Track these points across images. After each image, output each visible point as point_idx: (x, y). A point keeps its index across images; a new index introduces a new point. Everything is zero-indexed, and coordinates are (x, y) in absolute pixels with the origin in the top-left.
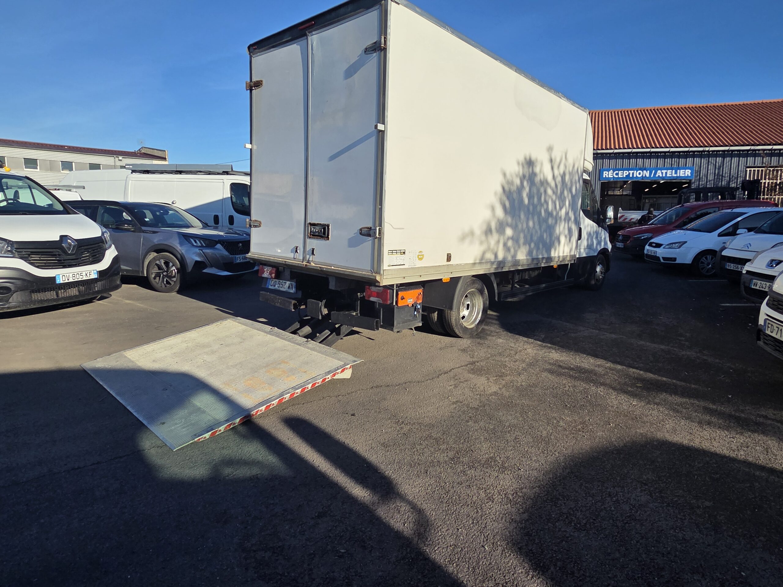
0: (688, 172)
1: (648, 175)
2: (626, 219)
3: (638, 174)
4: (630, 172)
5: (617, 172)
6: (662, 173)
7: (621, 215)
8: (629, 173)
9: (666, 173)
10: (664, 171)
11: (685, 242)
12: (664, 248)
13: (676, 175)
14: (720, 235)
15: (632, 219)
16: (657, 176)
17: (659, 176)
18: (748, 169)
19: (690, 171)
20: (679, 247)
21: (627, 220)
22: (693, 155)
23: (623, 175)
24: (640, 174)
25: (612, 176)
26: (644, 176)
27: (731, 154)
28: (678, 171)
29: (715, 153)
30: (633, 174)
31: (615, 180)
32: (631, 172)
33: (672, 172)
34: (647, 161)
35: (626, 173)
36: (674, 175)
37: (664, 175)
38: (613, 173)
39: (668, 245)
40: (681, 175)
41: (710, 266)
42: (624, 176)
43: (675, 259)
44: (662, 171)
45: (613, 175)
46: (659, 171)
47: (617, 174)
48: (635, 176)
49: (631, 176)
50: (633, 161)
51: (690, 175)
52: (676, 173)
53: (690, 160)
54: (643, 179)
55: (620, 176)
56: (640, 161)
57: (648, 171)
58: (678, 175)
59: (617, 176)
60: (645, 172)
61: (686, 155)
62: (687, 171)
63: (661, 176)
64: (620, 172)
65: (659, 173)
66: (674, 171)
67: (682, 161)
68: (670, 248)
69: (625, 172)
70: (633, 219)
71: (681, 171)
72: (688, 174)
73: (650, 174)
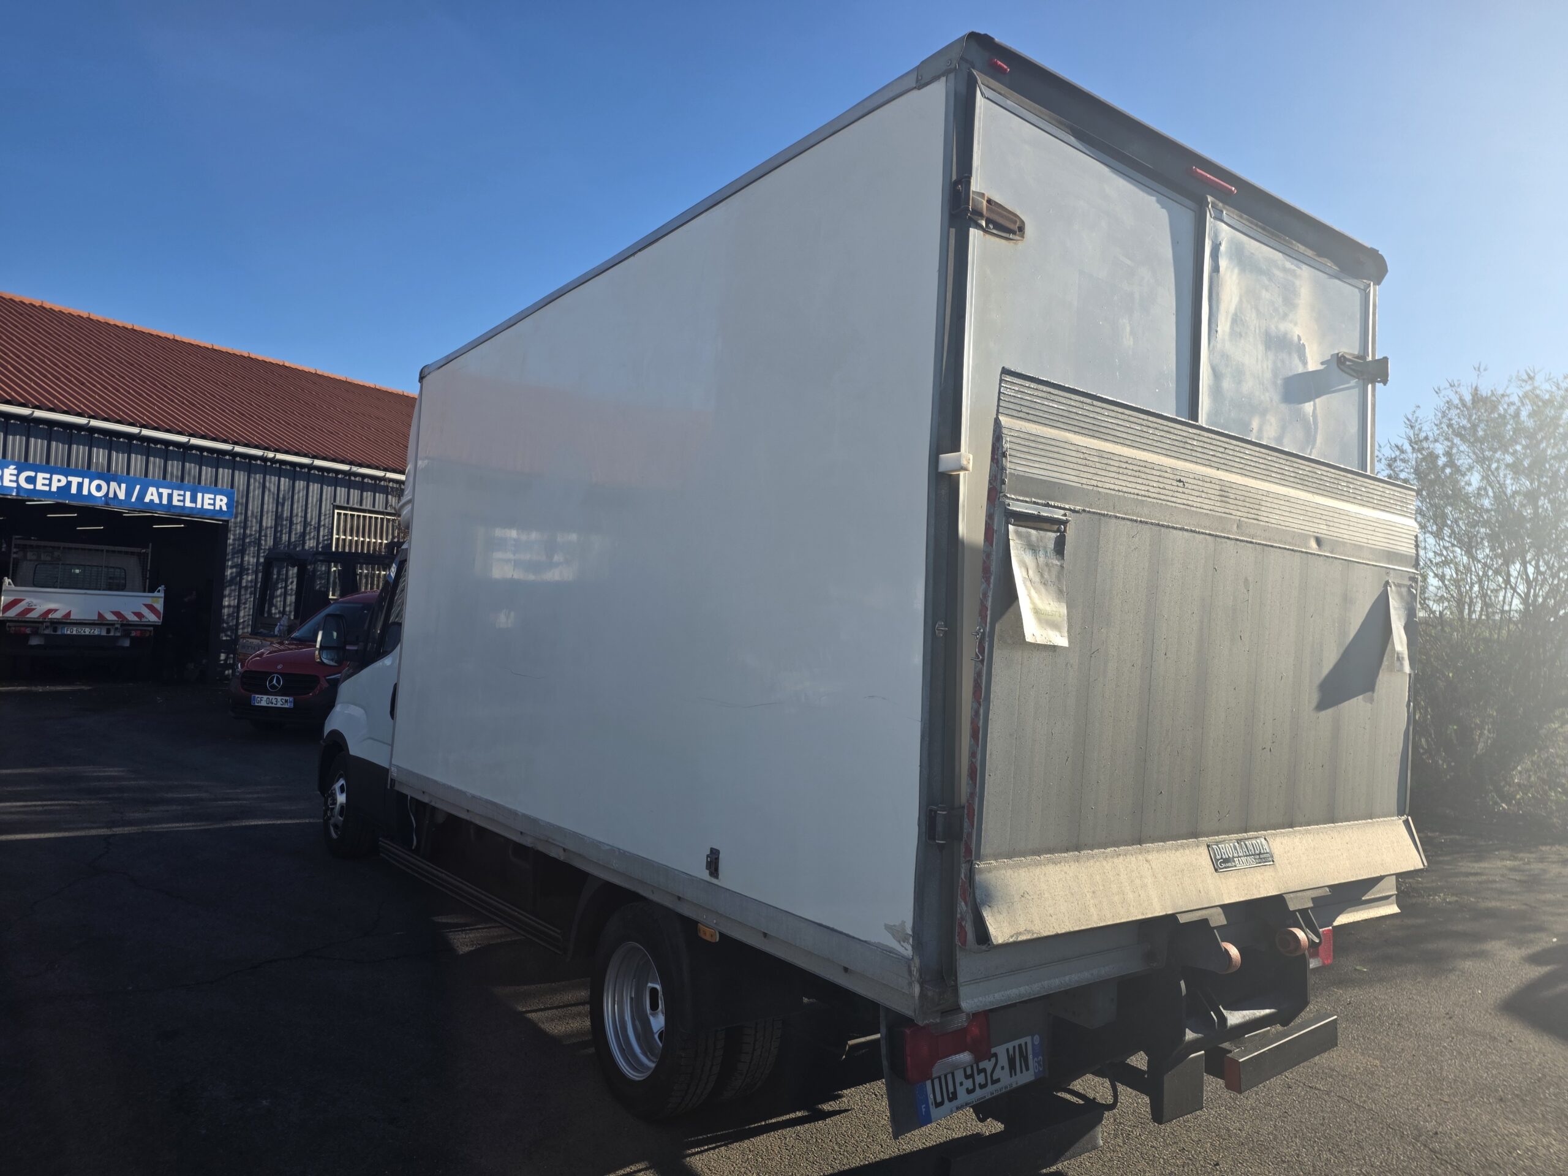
0: (222, 502)
1: (122, 495)
2: (29, 610)
3: (93, 489)
4: (70, 478)
5: (32, 474)
6: (160, 495)
7: (11, 598)
8: (69, 483)
9: (170, 496)
10: (165, 492)
13: (193, 505)
15: (49, 611)
16: (147, 500)
17: (152, 501)
18: (336, 511)
19: (225, 500)
21: (33, 615)
22: (233, 461)
23: (50, 485)
24: (99, 488)
25: (14, 485)
26: (111, 495)
27: (308, 474)
28: (200, 495)
29: (278, 465)
30: (80, 486)
31: (24, 496)
32: (75, 480)
33: (184, 496)
34: (119, 459)
35: (58, 481)
36: (188, 504)
37: (165, 501)
38: (17, 476)
40: (206, 506)
42: (54, 489)
44: (161, 490)
45: (17, 481)
46: (152, 490)
47: (31, 480)
48: (85, 492)
49: (74, 490)
50: (79, 451)
51: (224, 508)
52: (194, 500)
53: (224, 473)
54: (107, 504)
55: (39, 487)
56: (100, 455)
57: (123, 486)
58: (199, 506)
59: (31, 487)
60: (113, 485)
61: (217, 459)
62: (218, 497)
63: (157, 501)
64: (40, 476)
65: (152, 495)
66: (188, 494)
67: (207, 472)
69: (55, 477)
70: (56, 610)
71: (207, 496)
72: (221, 506)
73: (129, 493)
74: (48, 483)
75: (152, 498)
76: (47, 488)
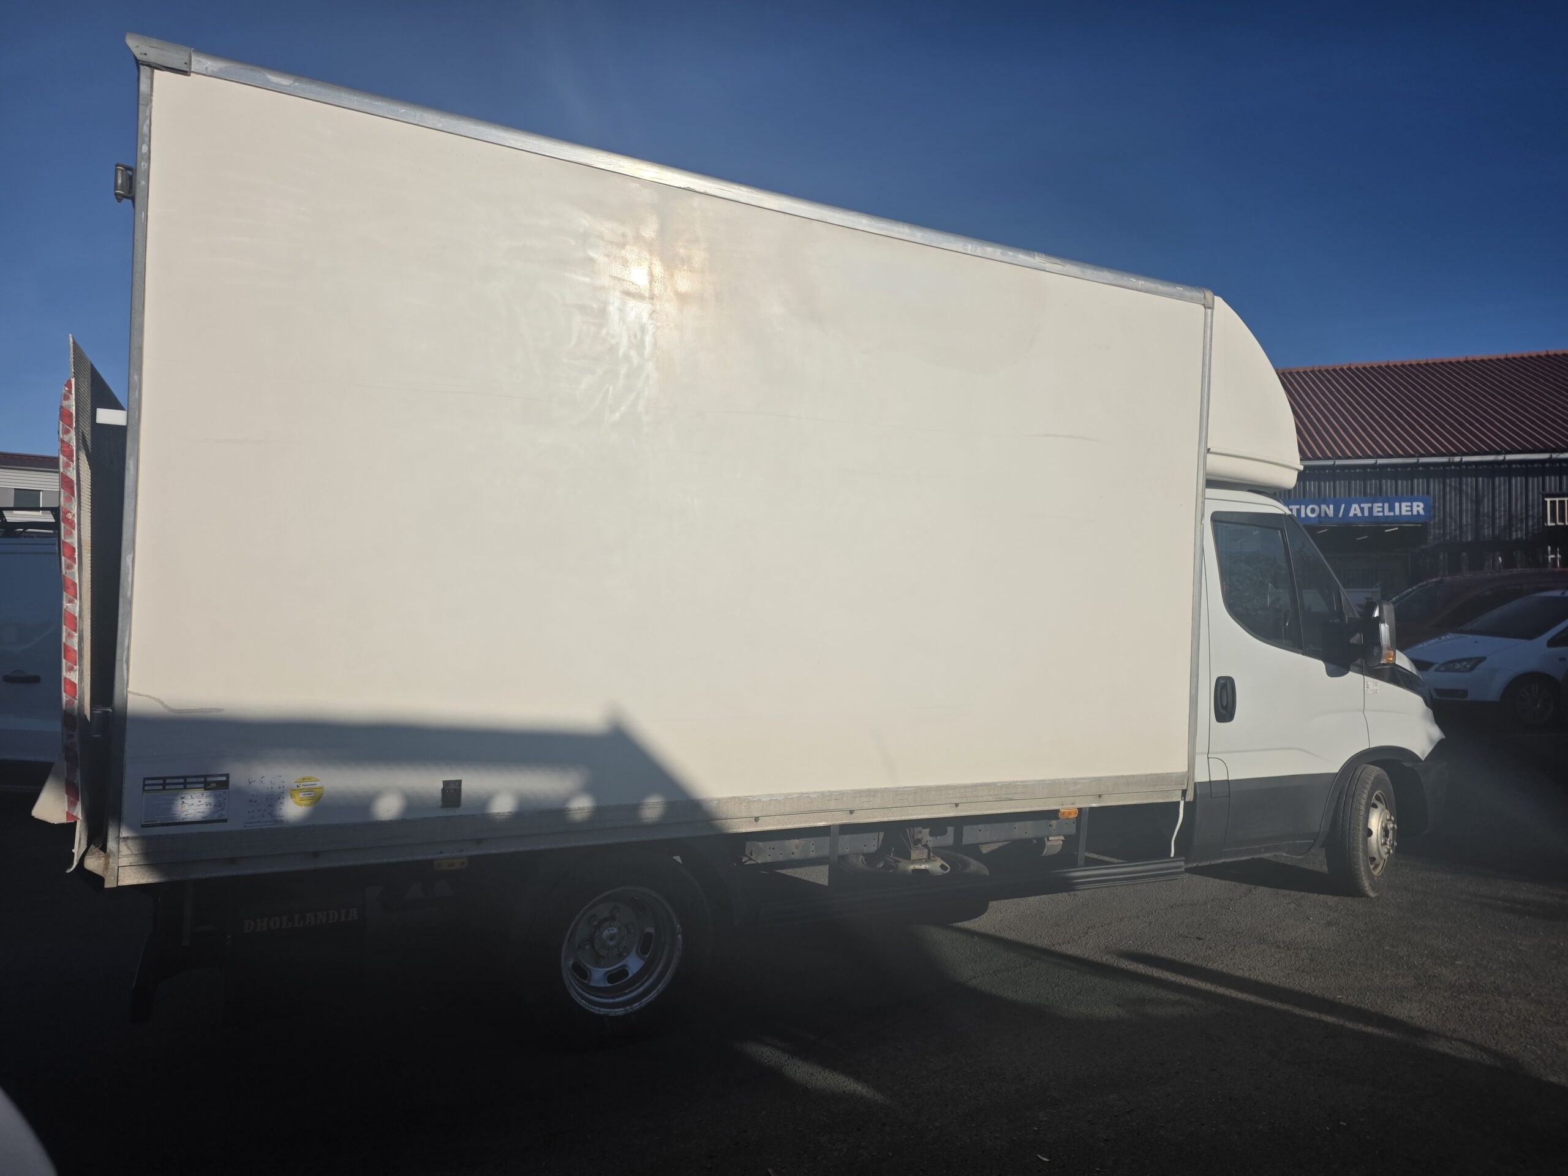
0: (1419, 508)
1: (1331, 512)
3: (1309, 512)
6: (1362, 510)
9: (1371, 509)
10: (1366, 506)
11: (1482, 659)
12: (1436, 670)
13: (1392, 514)
14: (1552, 643)
16: (1351, 515)
17: (1355, 515)
18: (1548, 500)
19: (1422, 505)
20: (1472, 669)
22: (1427, 471)
24: (1313, 511)
26: (1323, 515)
27: (1508, 469)
28: (1397, 505)
29: (1474, 467)
30: (1299, 511)
33: (1383, 507)
34: (1327, 486)
36: (1387, 513)
37: (1366, 514)
39: (1444, 664)
40: (1404, 513)
41: (1538, 706)
43: (1464, 693)
44: (1362, 505)
46: (1355, 506)
48: (1303, 515)
51: (1422, 512)
52: (1392, 509)
53: (1419, 483)
54: (1320, 521)
56: (1312, 486)
57: (1331, 507)
58: (1397, 513)
60: (1324, 507)
61: (1410, 472)
62: (1415, 504)
63: (1360, 514)
65: (1355, 510)
66: (1386, 505)
67: (1402, 484)
68: (1447, 670)
71: (1404, 504)
72: (1418, 511)
73: (1337, 511)
75: (1355, 512)
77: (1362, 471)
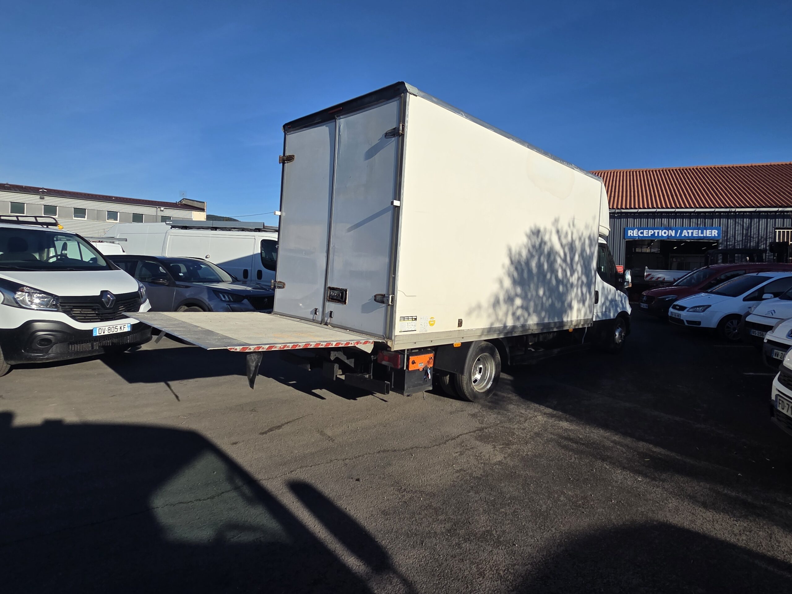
0: (715, 233)
1: (673, 235)
2: (652, 278)
3: (663, 233)
5: (642, 231)
6: (688, 233)
7: (648, 273)
8: (655, 232)
9: (692, 233)
10: (690, 231)
11: (710, 306)
12: (687, 311)
13: (702, 235)
14: (745, 299)
15: (659, 278)
16: (683, 235)
17: (685, 235)
18: (777, 231)
19: (717, 231)
20: (703, 311)
21: (654, 279)
22: (719, 215)
23: (648, 234)
24: (665, 233)
25: (637, 235)
26: (670, 235)
27: (759, 215)
28: (705, 231)
29: (742, 214)
30: (658, 233)
31: (640, 238)
33: (698, 232)
34: (672, 221)
35: (651, 232)
36: (700, 235)
37: (690, 235)
38: (638, 232)
39: (692, 308)
40: (708, 235)
41: (736, 331)
42: (650, 235)
43: (699, 323)
44: (688, 231)
45: (638, 234)
46: (685, 231)
47: (642, 233)
48: (660, 235)
49: (656, 235)
50: (658, 220)
51: (716, 235)
52: (702, 233)
53: (716, 221)
54: (668, 238)
55: (645, 235)
56: (665, 221)
57: (674, 231)
58: (705, 235)
59: (642, 235)
60: (670, 231)
61: (712, 215)
62: (713, 231)
63: (687, 235)
64: (645, 231)
65: (685, 233)
66: (700, 231)
67: (708, 221)
68: (694, 311)
70: (660, 278)
71: (708, 231)
72: (715, 234)
73: (676, 233)
74: (647, 233)
75: (685, 234)
76: (647, 235)
77: (689, 214)
